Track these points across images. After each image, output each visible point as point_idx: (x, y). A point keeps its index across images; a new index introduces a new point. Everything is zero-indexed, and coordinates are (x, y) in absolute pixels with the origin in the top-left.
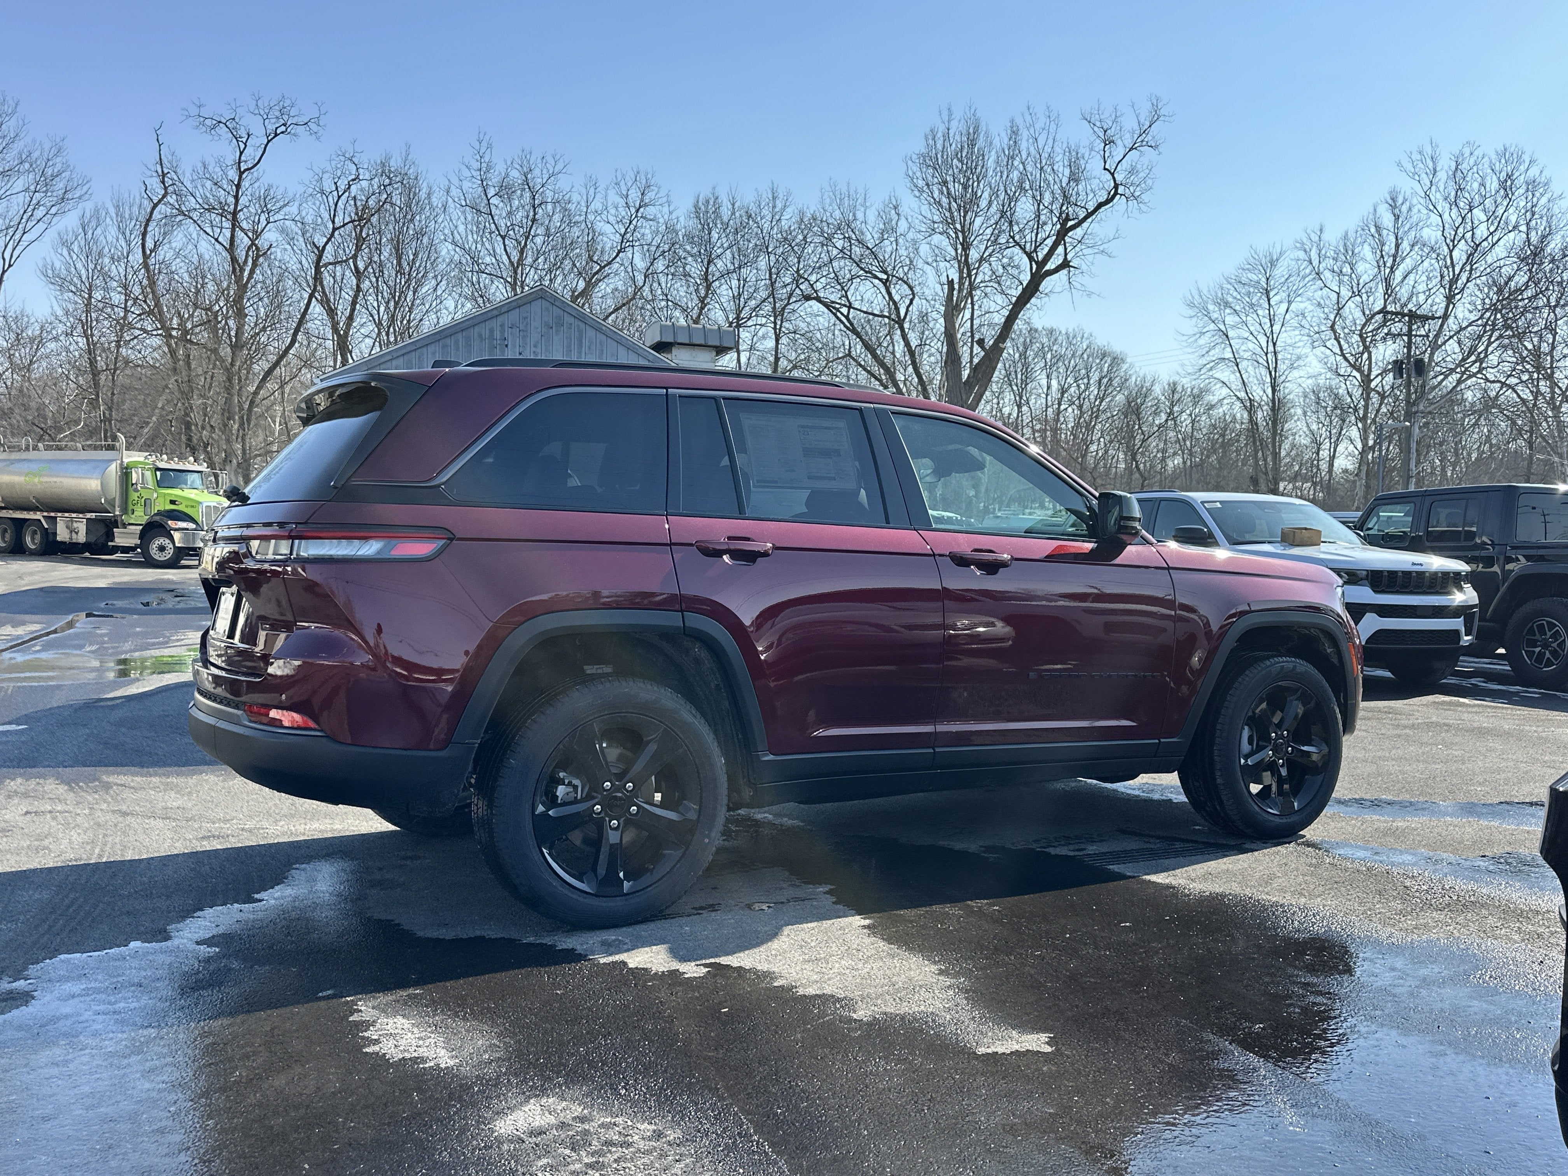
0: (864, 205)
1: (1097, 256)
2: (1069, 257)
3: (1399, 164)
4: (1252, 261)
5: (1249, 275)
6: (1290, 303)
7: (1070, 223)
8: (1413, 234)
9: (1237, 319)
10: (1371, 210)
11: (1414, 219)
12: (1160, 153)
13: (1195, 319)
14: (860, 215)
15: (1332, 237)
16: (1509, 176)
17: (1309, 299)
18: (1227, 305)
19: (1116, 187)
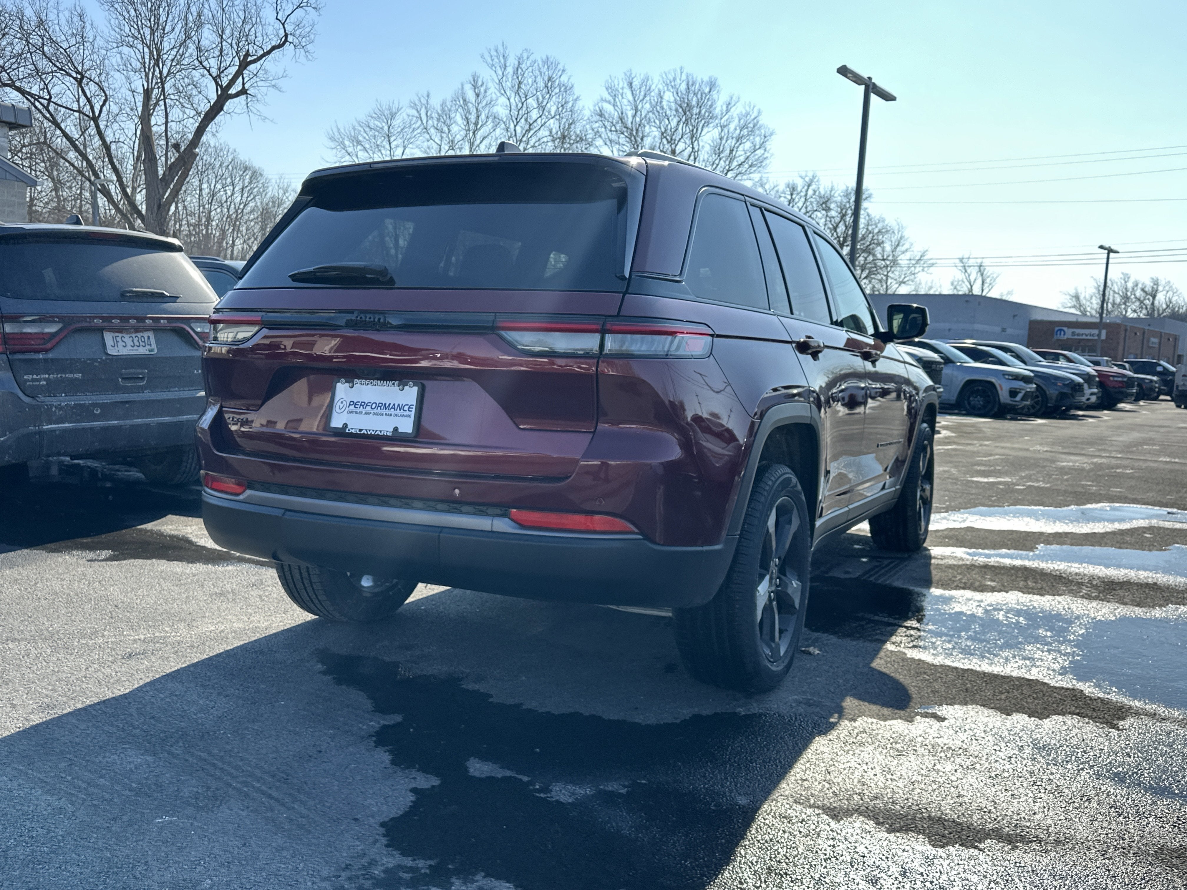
0: (57, 8)
1: (270, 89)
2: (246, 86)
3: (482, 56)
4: (377, 111)
5: (376, 122)
6: (405, 148)
7: (250, 59)
8: (487, 109)
9: (366, 155)
10: (460, 87)
11: (488, 99)
12: (320, 15)
13: (335, 151)
14: (52, 16)
15: (435, 102)
16: (550, 79)
17: (417, 147)
18: (359, 143)
19: (286, 35)
